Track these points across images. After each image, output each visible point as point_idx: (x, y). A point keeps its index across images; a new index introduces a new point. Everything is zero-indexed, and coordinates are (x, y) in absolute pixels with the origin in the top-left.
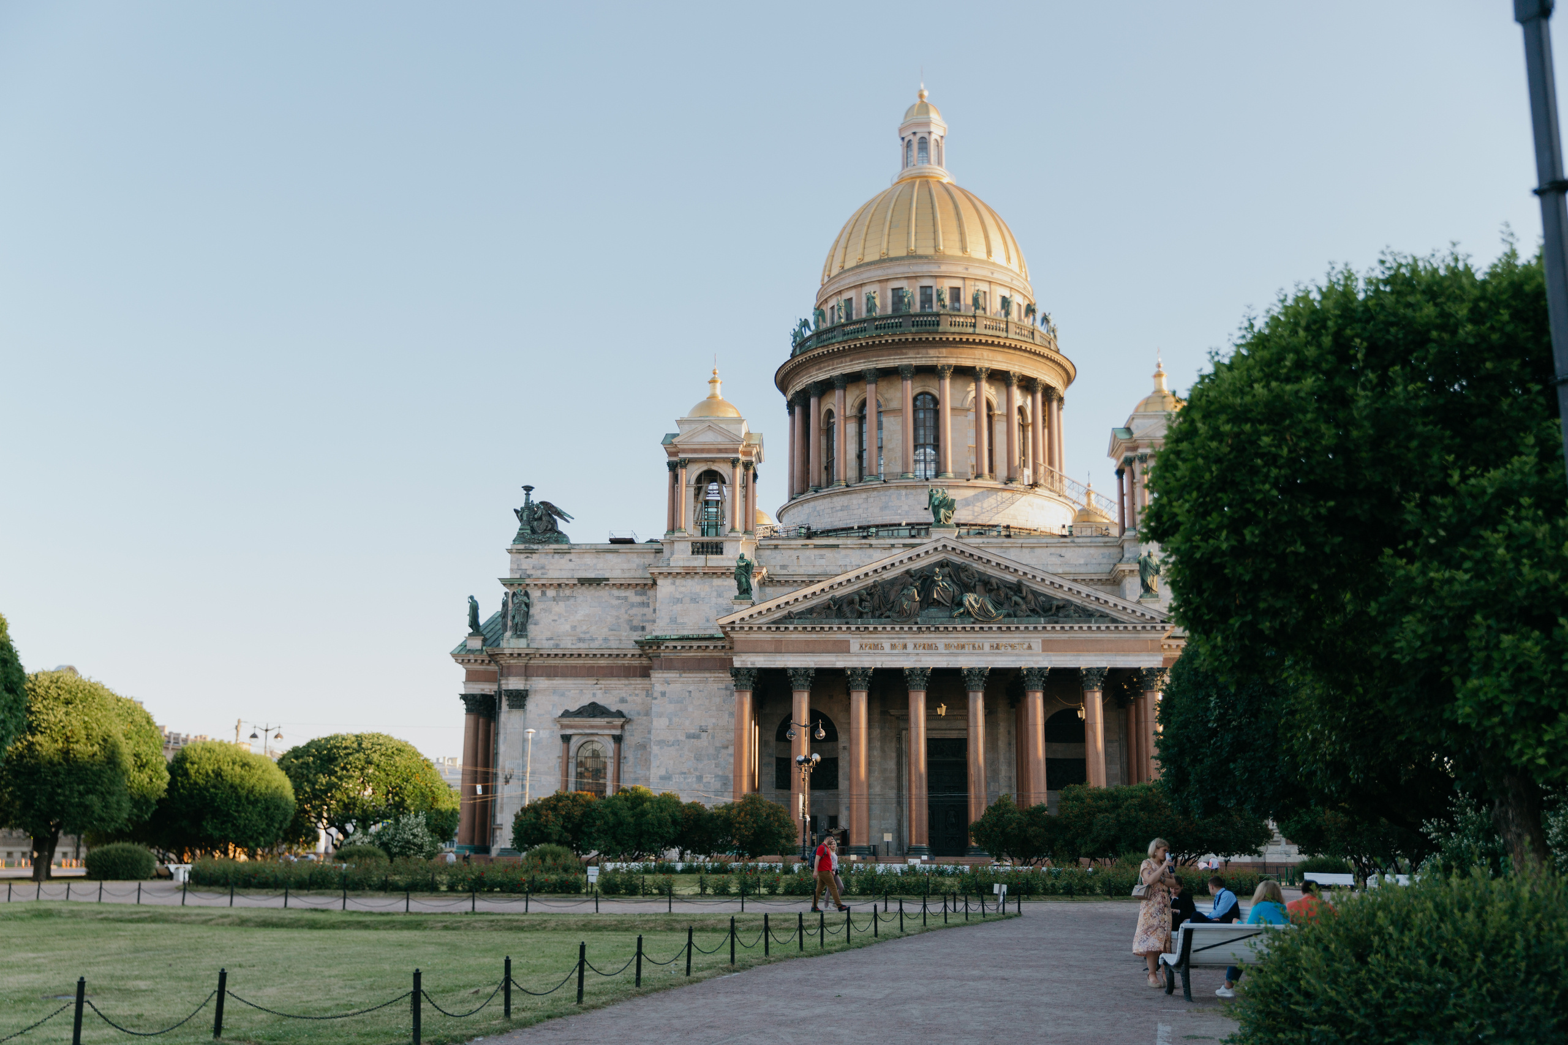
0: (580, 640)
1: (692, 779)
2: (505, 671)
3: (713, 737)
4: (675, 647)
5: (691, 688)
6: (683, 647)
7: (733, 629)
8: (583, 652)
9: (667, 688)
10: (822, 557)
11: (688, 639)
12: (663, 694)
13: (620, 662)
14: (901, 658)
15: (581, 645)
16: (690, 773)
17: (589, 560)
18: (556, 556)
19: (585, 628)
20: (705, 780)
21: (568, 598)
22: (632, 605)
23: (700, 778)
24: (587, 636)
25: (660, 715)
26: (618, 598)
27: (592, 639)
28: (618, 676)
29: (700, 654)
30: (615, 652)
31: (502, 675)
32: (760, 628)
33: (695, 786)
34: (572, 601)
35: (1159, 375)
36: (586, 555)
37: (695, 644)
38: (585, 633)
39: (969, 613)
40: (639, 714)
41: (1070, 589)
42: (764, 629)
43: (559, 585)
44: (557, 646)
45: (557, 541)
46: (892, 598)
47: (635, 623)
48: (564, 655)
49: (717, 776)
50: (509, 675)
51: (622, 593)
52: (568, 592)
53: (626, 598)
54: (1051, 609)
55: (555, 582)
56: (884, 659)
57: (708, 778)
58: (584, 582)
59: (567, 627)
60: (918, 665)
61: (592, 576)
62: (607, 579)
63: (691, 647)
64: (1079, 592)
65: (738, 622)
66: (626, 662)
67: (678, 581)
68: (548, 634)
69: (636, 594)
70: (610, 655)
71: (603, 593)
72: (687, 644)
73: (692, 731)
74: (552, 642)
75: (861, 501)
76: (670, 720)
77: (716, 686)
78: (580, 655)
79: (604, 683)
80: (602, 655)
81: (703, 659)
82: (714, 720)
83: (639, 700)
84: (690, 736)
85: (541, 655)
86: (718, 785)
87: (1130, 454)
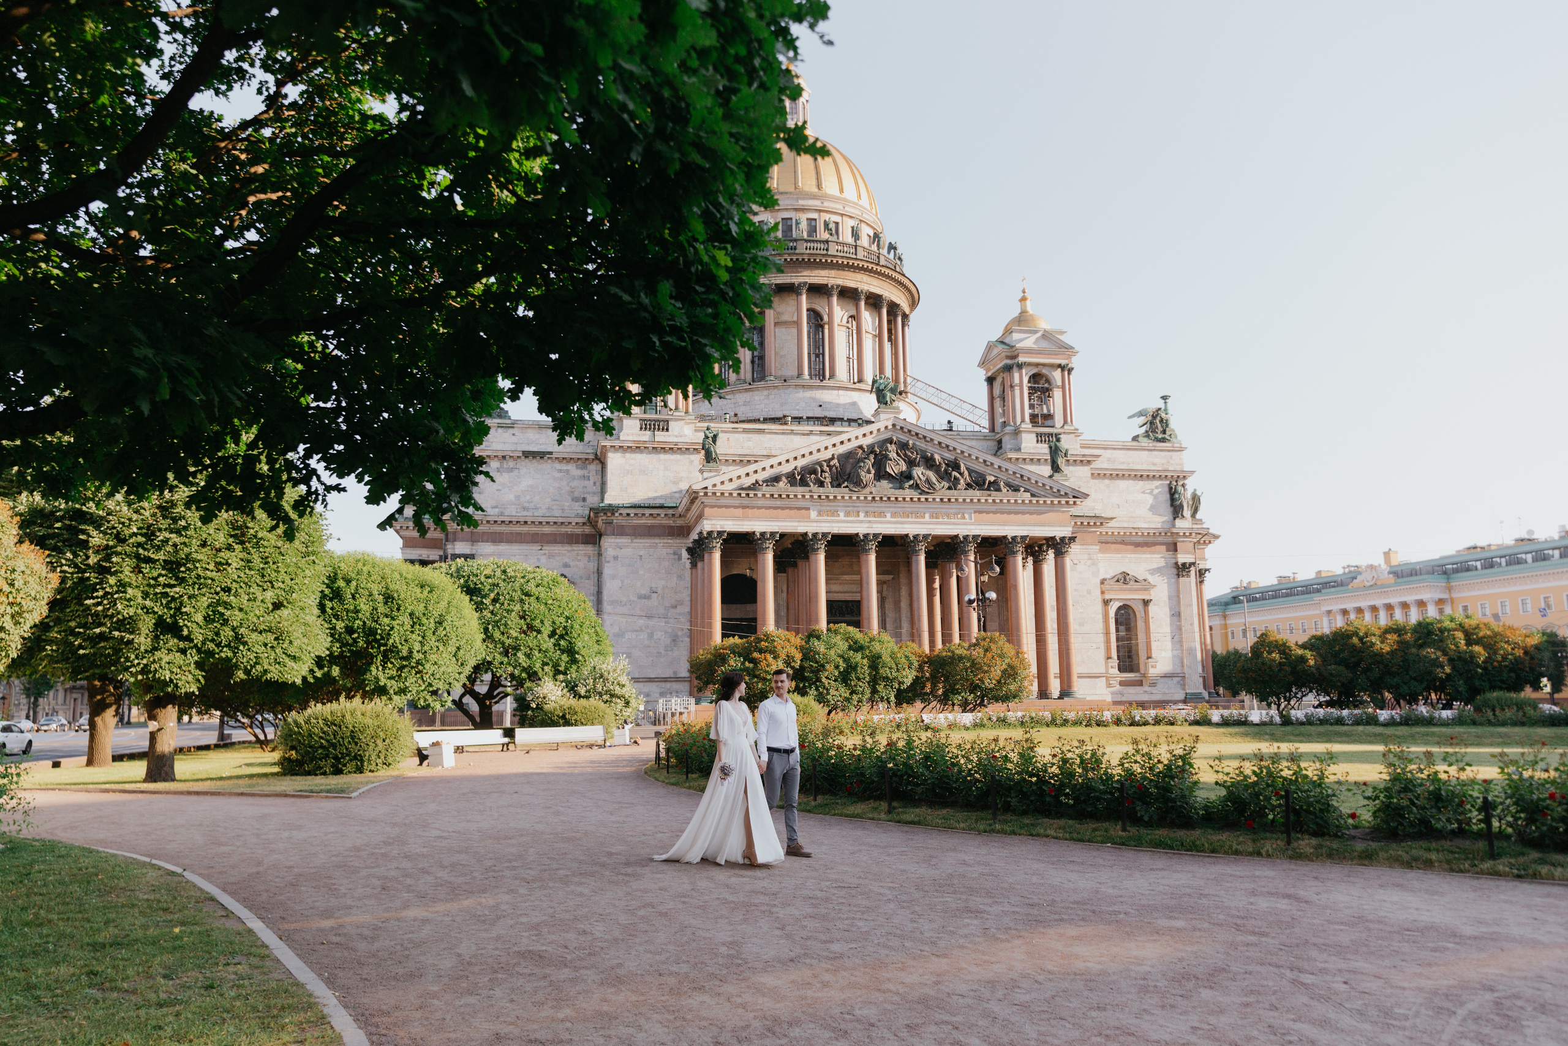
0: (525, 509)
1: (643, 636)
2: (451, 536)
3: (663, 598)
4: (628, 515)
5: (642, 553)
6: (636, 514)
7: (706, 494)
8: (529, 520)
9: (620, 553)
10: (749, 440)
11: (640, 507)
12: (616, 558)
13: (563, 530)
14: (856, 525)
15: (526, 513)
16: (641, 630)
17: (532, 435)
18: (500, 430)
19: (528, 497)
20: (655, 637)
21: (511, 470)
22: (574, 478)
23: (651, 636)
24: (532, 505)
25: (613, 577)
26: (560, 471)
27: (536, 509)
28: (562, 542)
29: (651, 522)
30: (560, 520)
31: (447, 540)
32: (731, 494)
33: (646, 642)
34: (516, 472)
35: (1023, 299)
36: (529, 430)
37: (647, 512)
38: (529, 502)
39: (917, 485)
40: (581, 578)
41: (1000, 467)
42: (735, 495)
43: (504, 457)
44: (502, 514)
45: (500, 416)
46: (848, 470)
47: (576, 494)
48: (510, 522)
49: (666, 632)
50: (455, 540)
51: (564, 466)
52: (511, 464)
53: (568, 471)
54: (984, 483)
55: (500, 454)
56: (840, 525)
57: (658, 635)
58: (527, 454)
59: (511, 497)
60: (872, 531)
61: (535, 449)
62: (551, 453)
63: (643, 515)
64: (1007, 470)
65: (710, 487)
66: (569, 530)
67: (628, 455)
68: (493, 503)
69: (577, 468)
70: (555, 523)
71: (546, 466)
72: (640, 511)
73: (643, 592)
74: (497, 510)
75: (762, 397)
76: (622, 582)
77: (664, 551)
78: (526, 522)
79: (548, 548)
80: (548, 523)
81: (652, 527)
82: (663, 582)
83: (581, 565)
84: (640, 597)
85: (488, 522)
86: (668, 641)
87: (1009, 362)
